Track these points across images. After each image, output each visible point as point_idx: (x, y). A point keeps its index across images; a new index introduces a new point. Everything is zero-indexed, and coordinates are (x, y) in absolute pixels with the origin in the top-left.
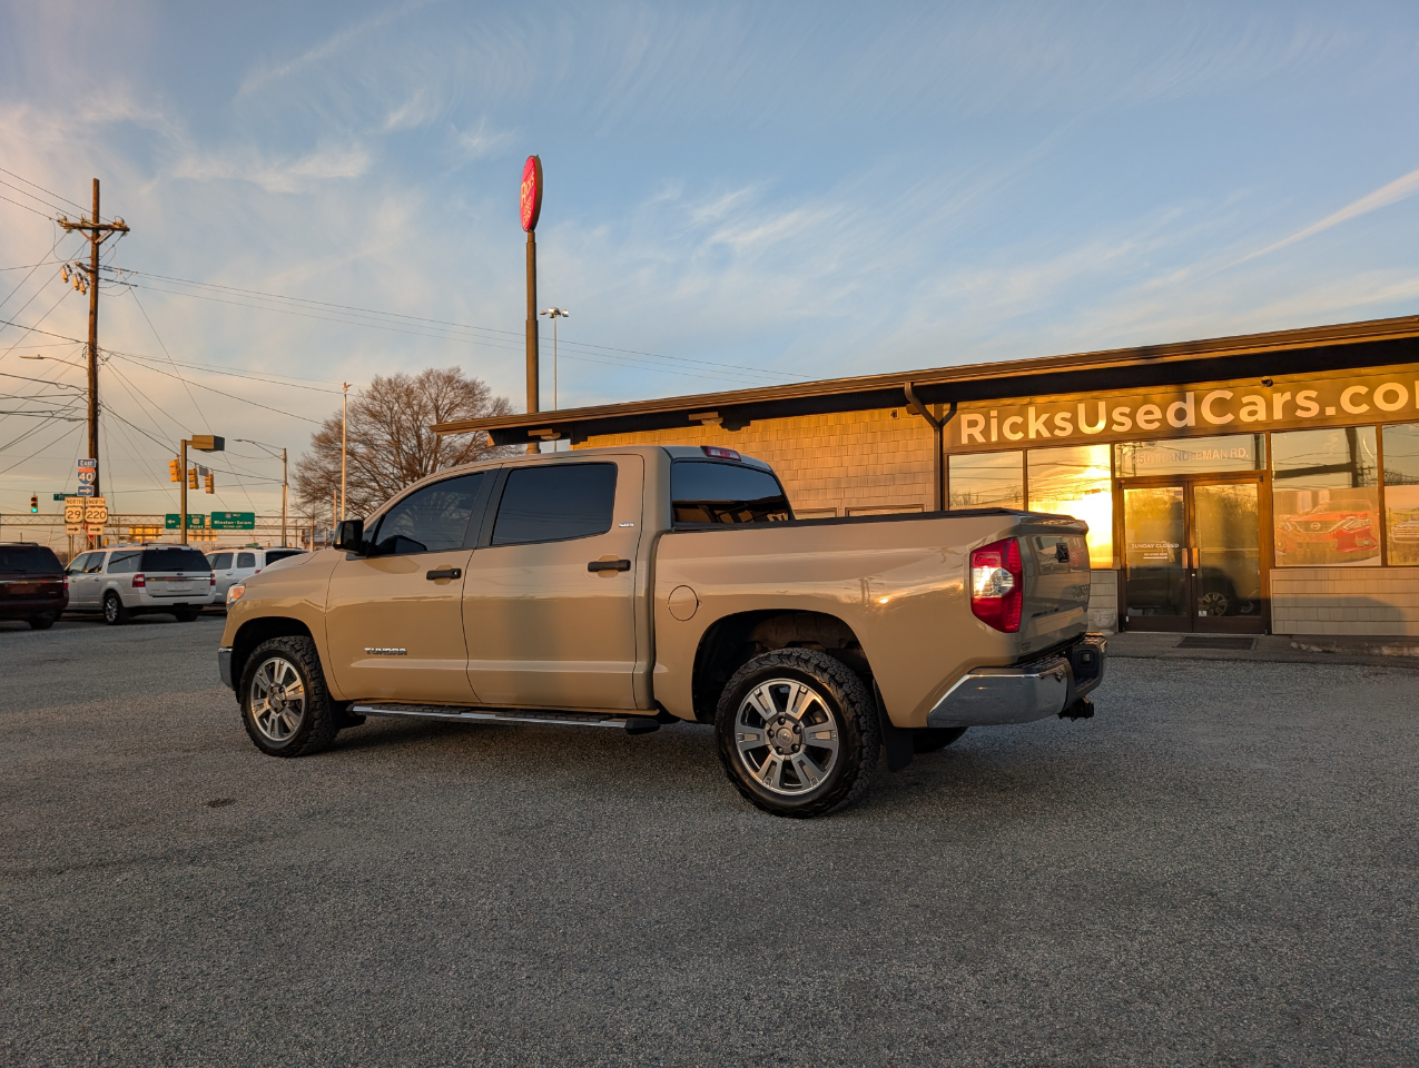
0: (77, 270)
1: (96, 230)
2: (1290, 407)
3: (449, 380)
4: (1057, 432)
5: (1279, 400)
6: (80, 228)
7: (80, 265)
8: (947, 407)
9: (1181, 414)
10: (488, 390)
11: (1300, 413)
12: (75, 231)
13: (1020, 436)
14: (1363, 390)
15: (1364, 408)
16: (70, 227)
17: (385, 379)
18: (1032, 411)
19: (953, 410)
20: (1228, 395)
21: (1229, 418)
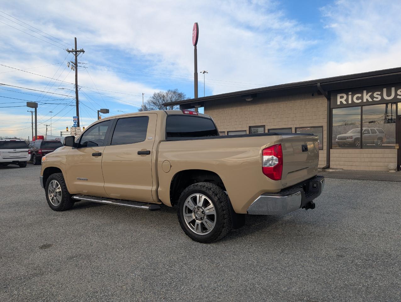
0: (71, 64)
1: (76, 52)
3: (175, 92)
4: (375, 99)
6: (72, 52)
7: (72, 62)
10: (185, 95)
12: (71, 53)
13: (360, 101)
16: (69, 52)
17: (157, 93)
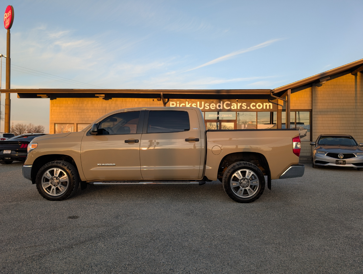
2: (241, 106)
5: (239, 104)
8: (167, 100)
9: (220, 106)
11: (243, 108)
14: (254, 104)
15: (254, 108)
18: (187, 102)
19: (168, 101)
20: (229, 103)
21: (229, 108)
